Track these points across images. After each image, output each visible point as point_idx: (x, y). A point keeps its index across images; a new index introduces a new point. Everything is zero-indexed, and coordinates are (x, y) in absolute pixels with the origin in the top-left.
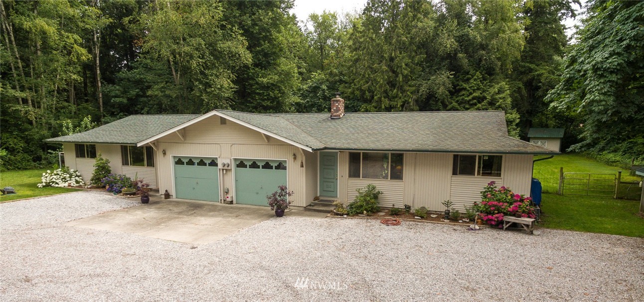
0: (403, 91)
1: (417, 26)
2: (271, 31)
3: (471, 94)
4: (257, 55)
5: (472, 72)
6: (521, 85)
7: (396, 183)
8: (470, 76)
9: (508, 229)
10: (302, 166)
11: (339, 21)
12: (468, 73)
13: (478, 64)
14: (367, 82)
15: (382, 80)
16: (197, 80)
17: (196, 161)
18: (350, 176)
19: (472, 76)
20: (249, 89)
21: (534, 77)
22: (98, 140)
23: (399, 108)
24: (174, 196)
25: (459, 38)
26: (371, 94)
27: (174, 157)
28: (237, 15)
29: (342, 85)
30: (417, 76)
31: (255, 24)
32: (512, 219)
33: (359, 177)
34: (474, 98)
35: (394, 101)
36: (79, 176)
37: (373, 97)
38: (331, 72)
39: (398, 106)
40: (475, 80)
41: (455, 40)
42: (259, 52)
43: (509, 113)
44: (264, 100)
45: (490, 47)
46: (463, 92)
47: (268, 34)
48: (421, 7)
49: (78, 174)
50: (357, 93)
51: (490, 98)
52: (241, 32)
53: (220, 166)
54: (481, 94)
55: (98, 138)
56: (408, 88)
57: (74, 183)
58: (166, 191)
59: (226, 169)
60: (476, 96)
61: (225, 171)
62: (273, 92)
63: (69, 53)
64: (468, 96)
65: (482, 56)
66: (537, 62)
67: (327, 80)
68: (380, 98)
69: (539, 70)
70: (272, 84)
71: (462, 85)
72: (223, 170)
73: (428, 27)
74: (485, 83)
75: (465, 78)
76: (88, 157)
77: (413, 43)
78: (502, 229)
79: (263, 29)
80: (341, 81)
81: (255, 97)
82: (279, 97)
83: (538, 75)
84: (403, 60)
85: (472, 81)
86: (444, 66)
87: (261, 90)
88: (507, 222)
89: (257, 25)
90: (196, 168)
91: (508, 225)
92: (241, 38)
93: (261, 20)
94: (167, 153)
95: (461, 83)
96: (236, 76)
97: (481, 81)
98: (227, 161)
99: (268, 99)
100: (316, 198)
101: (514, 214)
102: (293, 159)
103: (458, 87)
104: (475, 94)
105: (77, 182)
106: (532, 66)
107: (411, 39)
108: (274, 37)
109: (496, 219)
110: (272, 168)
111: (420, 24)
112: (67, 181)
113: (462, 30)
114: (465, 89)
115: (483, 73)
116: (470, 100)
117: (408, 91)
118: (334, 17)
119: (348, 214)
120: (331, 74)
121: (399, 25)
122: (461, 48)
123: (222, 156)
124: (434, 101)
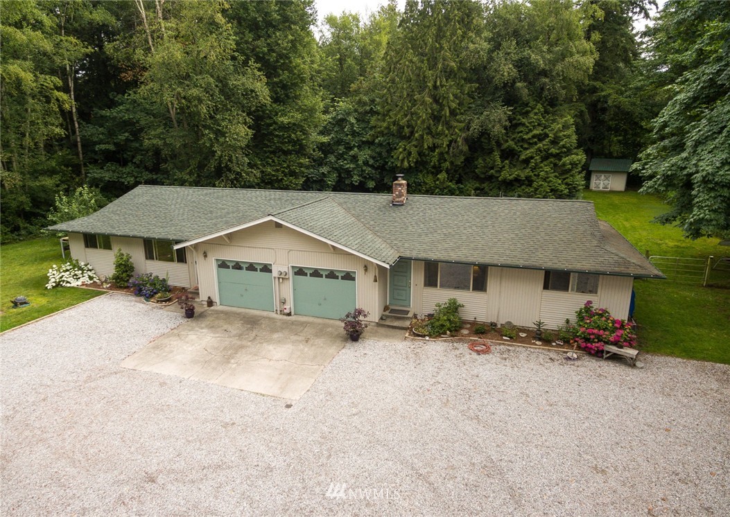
0: (450, 127)
1: (468, 48)
2: (290, 57)
3: (530, 131)
4: (273, 87)
5: (532, 103)
6: (583, 108)
7: (478, 296)
8: (530, 109)
9: (608, 359)
10: (375, 281)
11: (361, 25)
12: (527, 105)
13: (538, 94)
14: (406, 116)
15: (424, 114)
16: (205, 127)
17: (244, 266)
18: (425, 285)
19: (532, 108)
20: (265, 129)
21: (600, 98)
22: (114, 232)
23: (445, 148)
24: (218, 304)
25: (517, 62)
26: (410, 129)
27: (217, 260)
28: (250, 40)
29: (374, 118)
30: (466, 108)
31: (271, 50)
32: (614, 349)
33: (436, 286)
34: (534, 137)
35: (438, 138)
36: (90, 270)
37: (412, 133)
38: (360, 100)
39: (444, 146)
40: (536, 114)
41: (513, 65)
42: (276, 83)
43: (574, 154)
44: (283, 143)
45: (554, 73)
46: (521, 129)
47: (287, 61)
48: (472, 23)
49: (90, 268)
50: (394, 128)
51: (553, 136)
52: (259, 65)
53: (275, 273)
54: (542, 130)
55: (114, 228)
56: (455, 124)
57: (88, 279)
58: (209, 298)
59: (283, 278)
60: (537, 135)
61: (281, 279)
62: (295, 134)
63: (48, 101)
64: (527, 133)
65: (545, 84)
66: (604, 78)
67: (356, 111)
68: (422, 136)
69: (606, 90)
70: (294, 124)
71: (519, 120)
72: (279, 278)
73: (482, 49)
74: (547, 117)
75: (523, 111)
76: (100, 247)
77: (463, 68)
78: (602, 357)
79: (281, 56)
80: (372, 112)
81: (273, 139)
82: (303, 139)
83: (604, 96)
84: (450, 90)
85: (531, 115)
86: (500, 97)
87: (281, 131)
88: (608, 352)
89: (273, 51)
90: (244, 273)
91: (608, 355)
92: (258, 73)
93: (278, 44)
94: (209, 255)
95: (519, 117)
96: (253, 120)
97: (542, 114)
98: (284, 269)
99: (289, 142)
100: (386, 308)
101: (616, 343)
102: (363, 271)
103: (514, 122)
104: (535, 132)
105: (91, 278)
106: (598, 84)
107: (460, 63)
108: (294, 64)
109: (596, 349)
110: (338, 279)
111: (471, 46)
112: (79, 278)
113: (521, 52)
114: (524, 125)
115: (545, 105)
116: (529, 139)
117: (455, 127)
118: (356, 19)
119: (430, 336)
120: (360, 102)
121: (446, 46)
122: (519, 75)
123: (277, 262)
124: (486, 139)
